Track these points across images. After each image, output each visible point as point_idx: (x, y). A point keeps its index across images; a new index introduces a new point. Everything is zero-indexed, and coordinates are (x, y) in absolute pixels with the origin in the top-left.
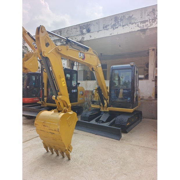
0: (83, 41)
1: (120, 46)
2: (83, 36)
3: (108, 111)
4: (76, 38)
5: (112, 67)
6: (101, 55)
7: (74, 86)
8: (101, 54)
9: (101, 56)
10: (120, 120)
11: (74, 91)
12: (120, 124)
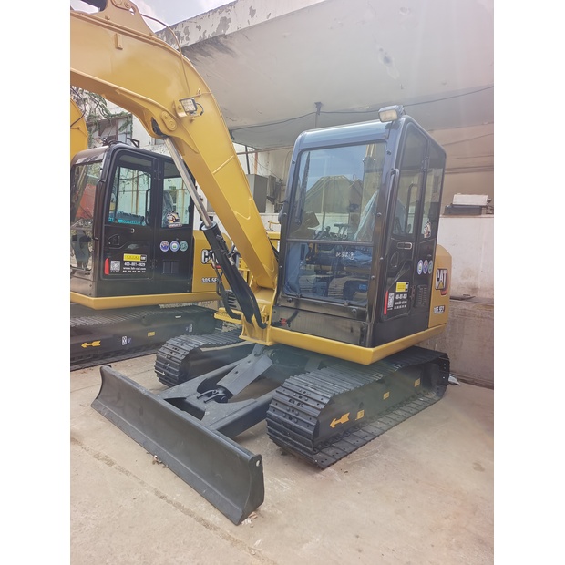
0: (225, 36)
1: (387, 60)
2: (224, 14)
3: (268, 343)
4: (199, 28)
5: (303, 134)
6: (316, 110)
7: (170, 226)
8: (319, 105)
9: (318, 113)
10: (292, 400)
11: (174, 246)
12: (287, 420)
